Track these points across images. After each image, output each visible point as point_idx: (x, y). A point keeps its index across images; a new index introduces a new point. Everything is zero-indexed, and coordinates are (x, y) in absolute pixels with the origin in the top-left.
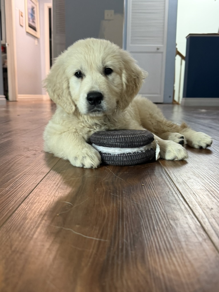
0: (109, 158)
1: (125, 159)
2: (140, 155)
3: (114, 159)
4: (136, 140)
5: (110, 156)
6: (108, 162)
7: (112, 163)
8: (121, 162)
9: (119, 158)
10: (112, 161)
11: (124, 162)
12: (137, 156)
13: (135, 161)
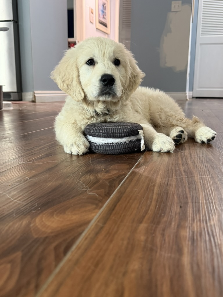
0: (95, 147)
1: (108, 148)
2: (122, 146)
3: (98, 148)
4: (118, 131)
5: (96, 145)
6: (95, 151)
7: (97, 151)
8: (105, 151)
9: (103, 147)
10: (98, 150)
11: (107, 151)
12: (119, 146)
13: (117, 150)
